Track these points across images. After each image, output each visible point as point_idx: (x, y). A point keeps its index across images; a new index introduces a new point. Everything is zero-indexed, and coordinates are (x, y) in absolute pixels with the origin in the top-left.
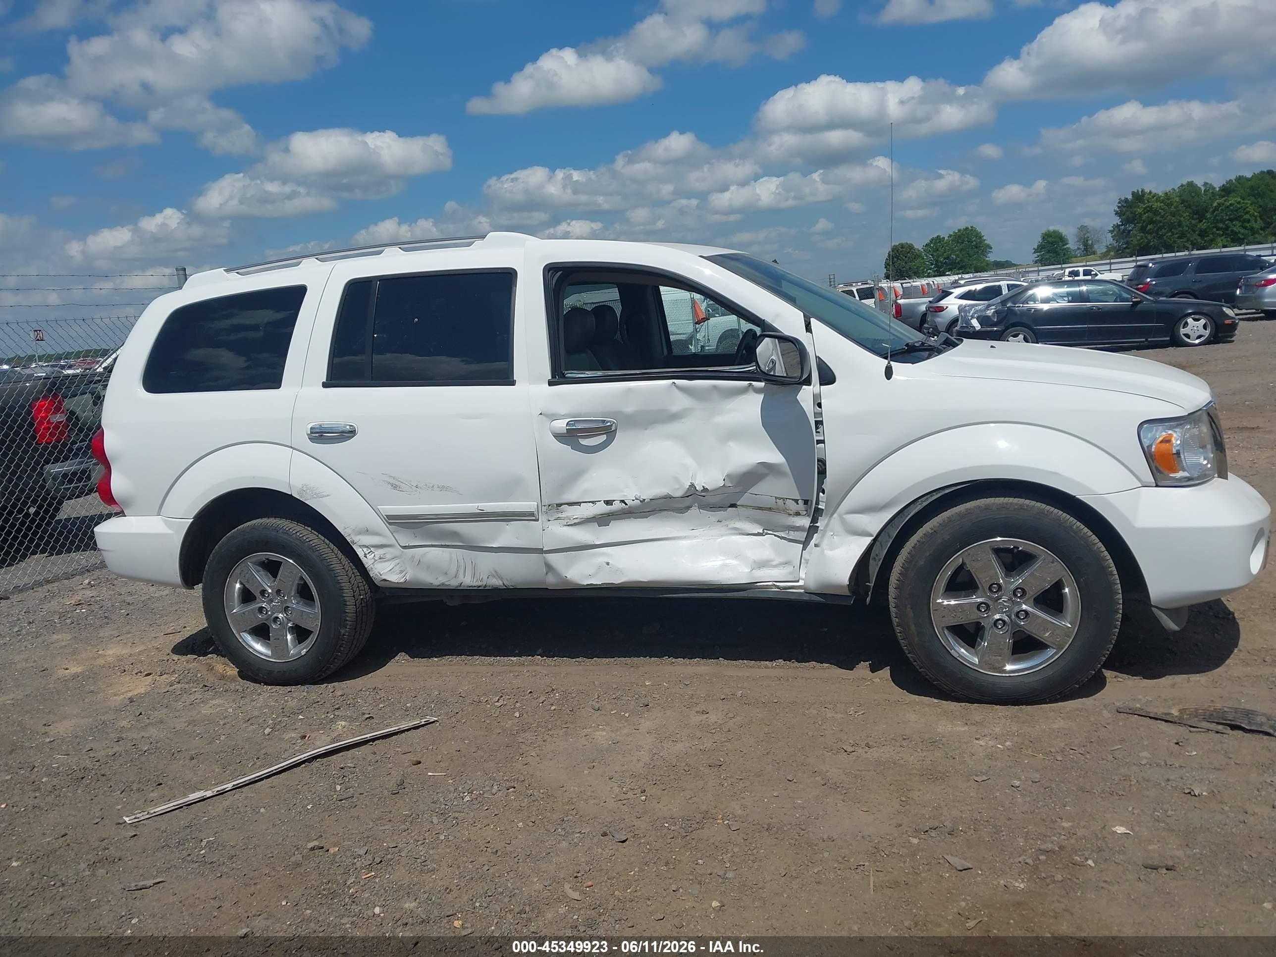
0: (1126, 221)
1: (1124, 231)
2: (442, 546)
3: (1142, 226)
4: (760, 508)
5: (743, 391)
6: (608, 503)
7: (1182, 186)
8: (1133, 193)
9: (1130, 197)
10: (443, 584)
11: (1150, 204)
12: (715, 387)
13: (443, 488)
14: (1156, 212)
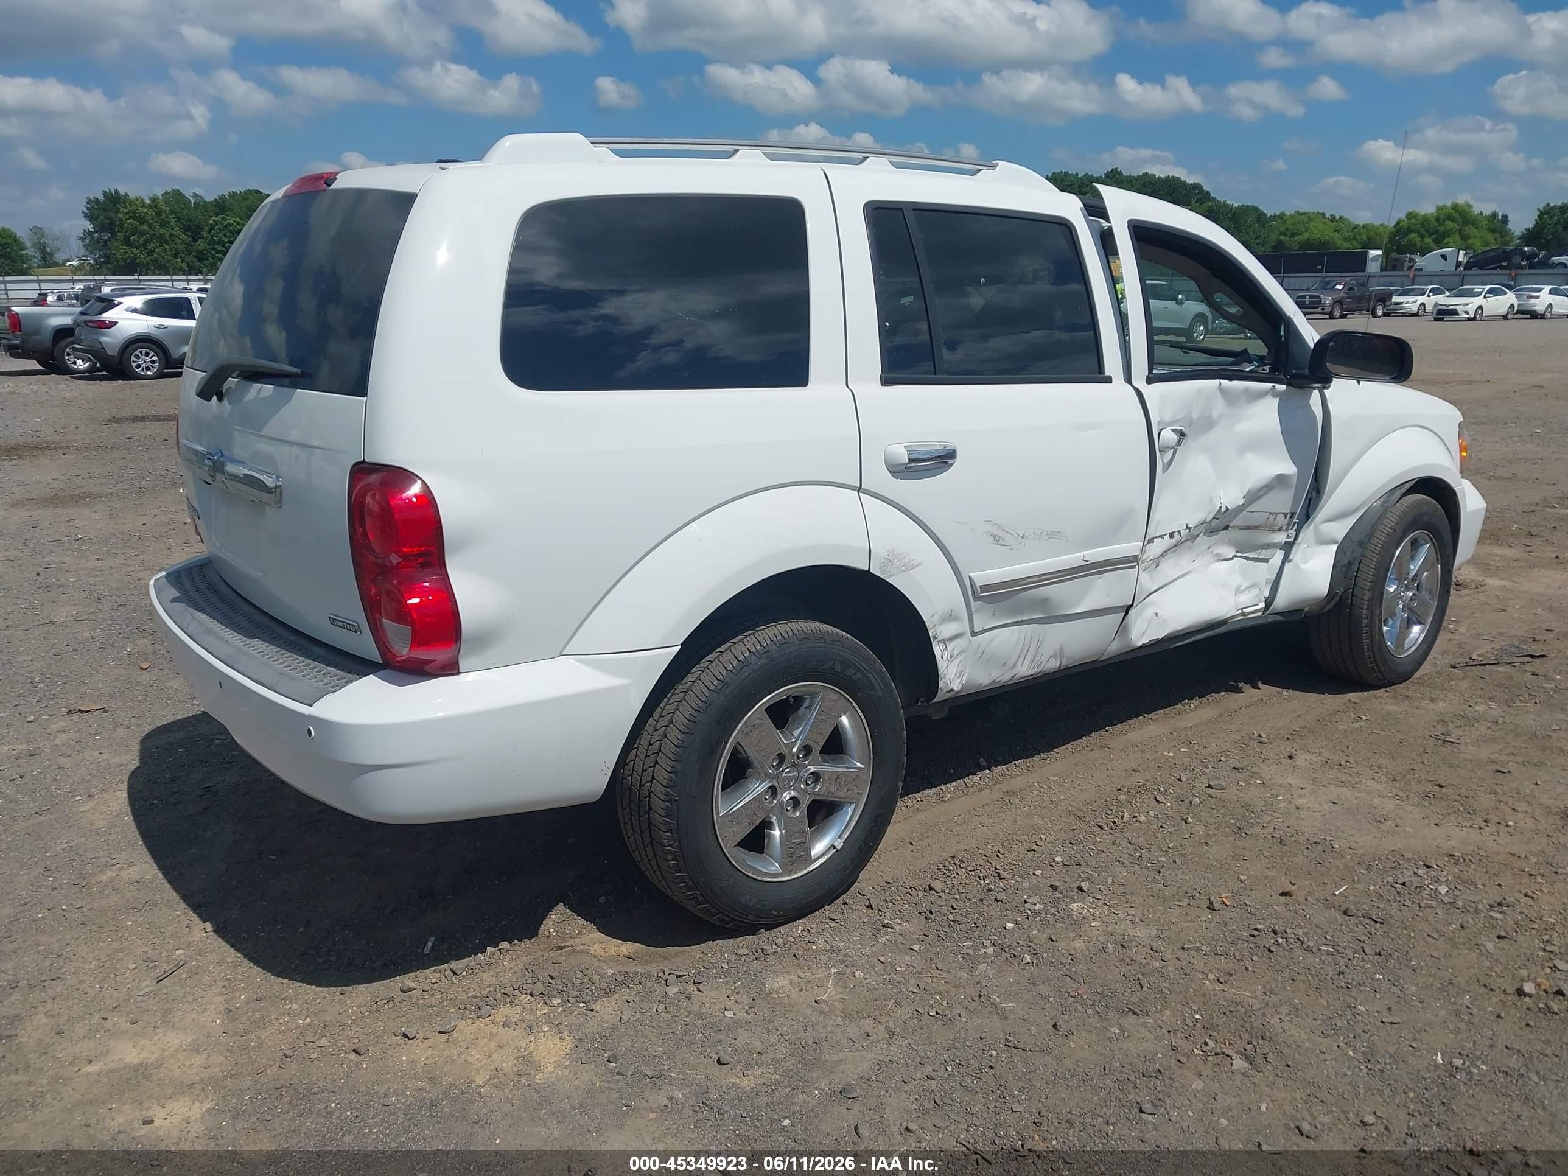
0: (100, 228)
1: (99, 240)
2: (1022, 623)
3: (125, 236)
4: (1248, 528)
5: (1262, 395)
6: (1171, 535)
7: (167, 193)
8: (105, 193)
9: (101, 197)
10: (993, 682)
11: (134, 207)
12: (1246, 390)
13: (1051, 535)
14: (142, 220)
